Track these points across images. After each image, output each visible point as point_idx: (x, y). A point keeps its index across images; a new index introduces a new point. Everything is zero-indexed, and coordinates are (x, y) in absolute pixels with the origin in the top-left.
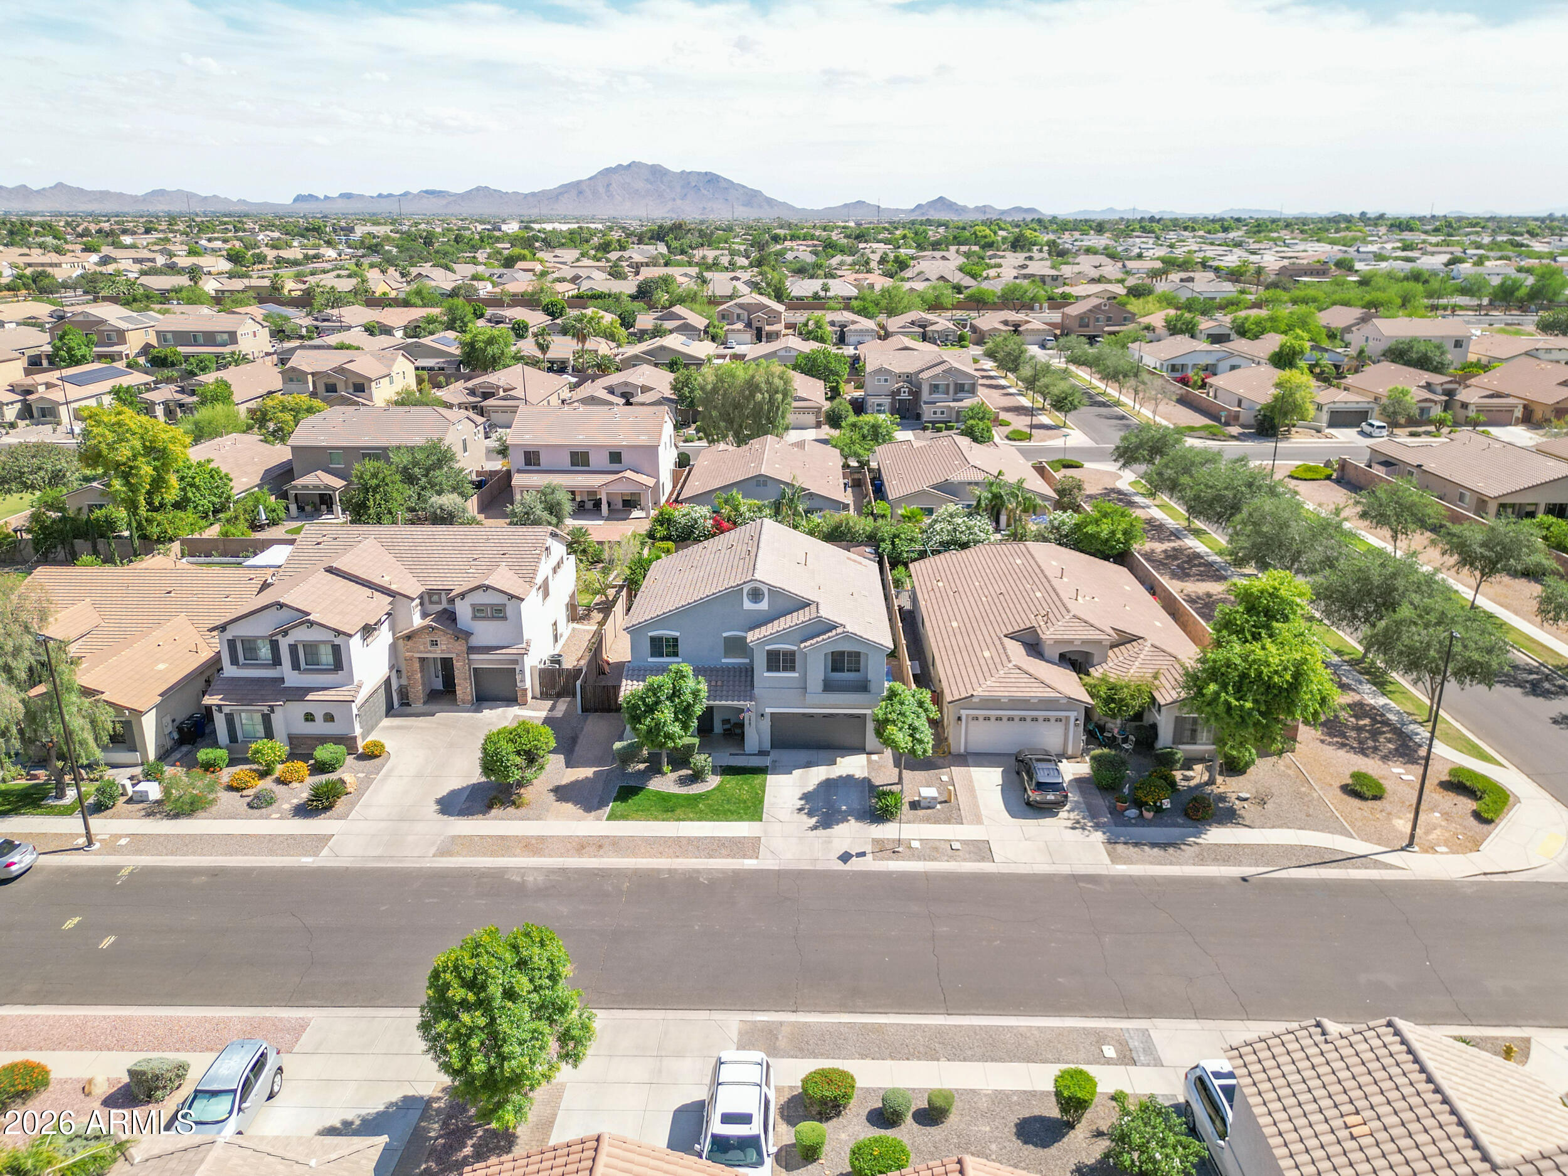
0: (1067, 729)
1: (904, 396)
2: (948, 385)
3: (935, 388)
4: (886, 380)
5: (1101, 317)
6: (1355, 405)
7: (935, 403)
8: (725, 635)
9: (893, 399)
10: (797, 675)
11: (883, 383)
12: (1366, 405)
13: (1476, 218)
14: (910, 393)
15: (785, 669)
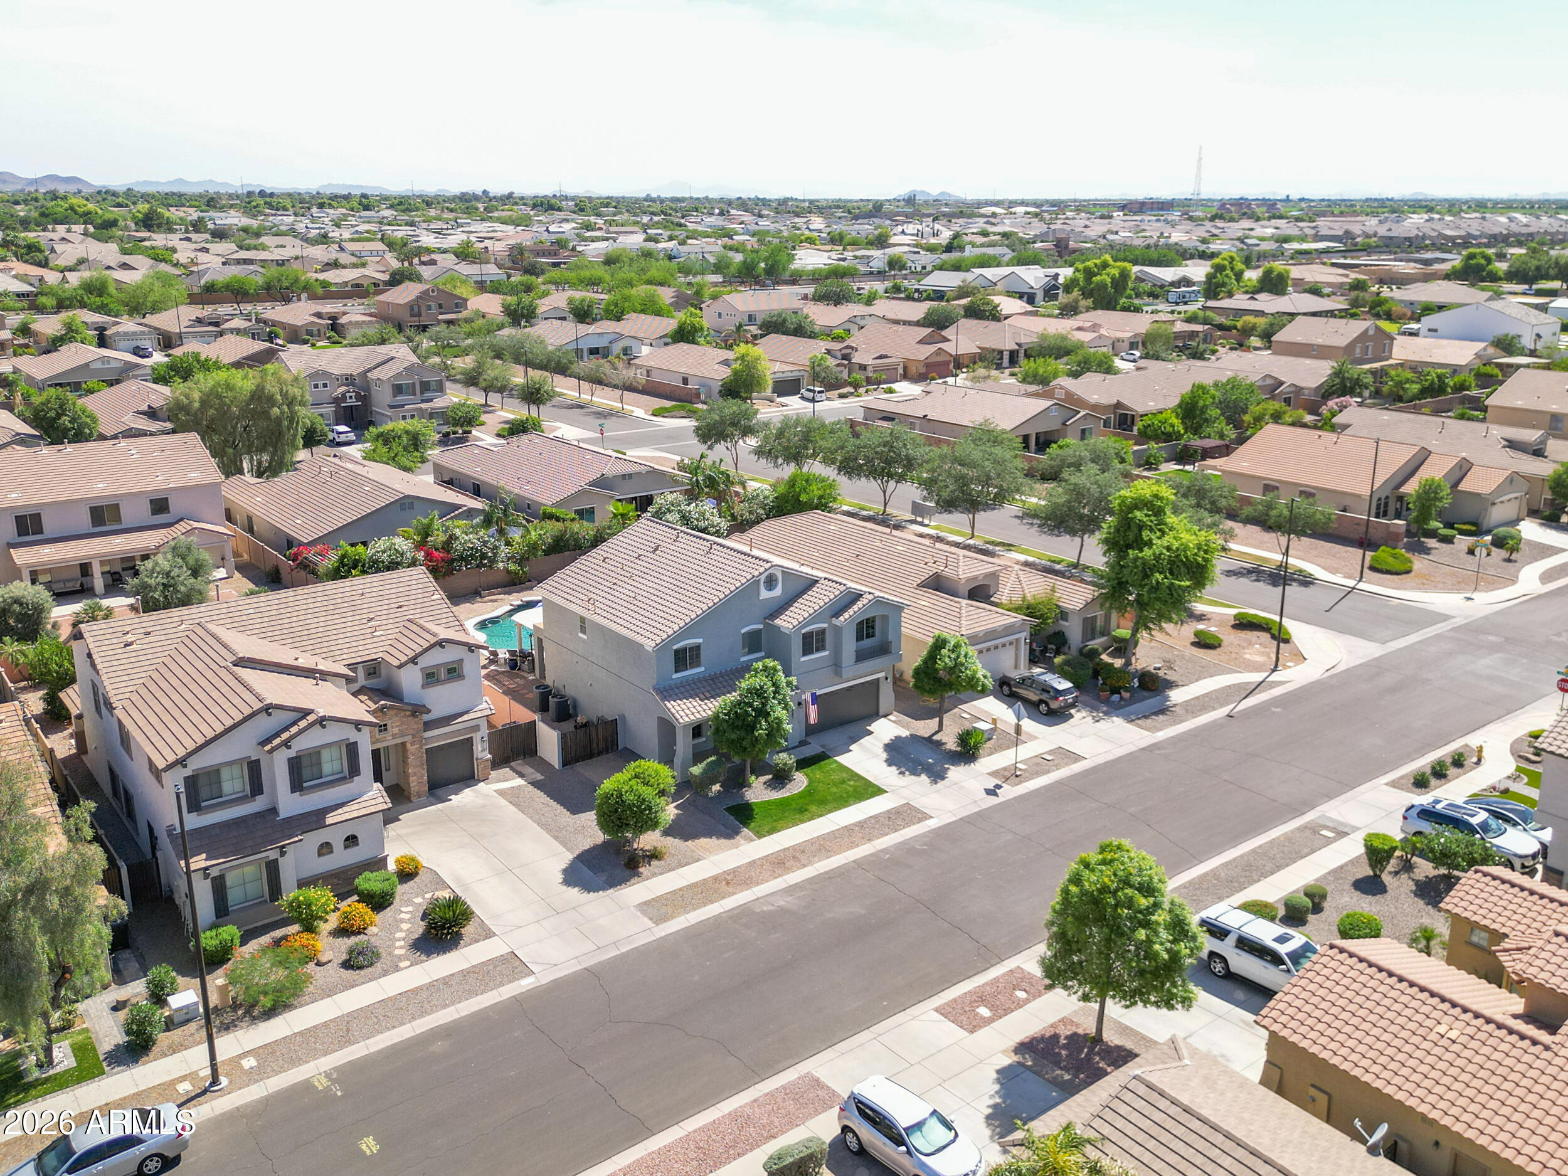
0: (1017, 649)
1: (352, 402)
2: (414, 384)
3: (398, 390)
4: (325, 386)
5: (433, 305)
6: (790, 374)
7: (403, 406)
8: (743, 631)
9: (338, 406)
10: (827, 653)
11: (321, 388)
12: (798, 374)
13: (608, 198)
14: (358, 397)
15: (818, 650)
